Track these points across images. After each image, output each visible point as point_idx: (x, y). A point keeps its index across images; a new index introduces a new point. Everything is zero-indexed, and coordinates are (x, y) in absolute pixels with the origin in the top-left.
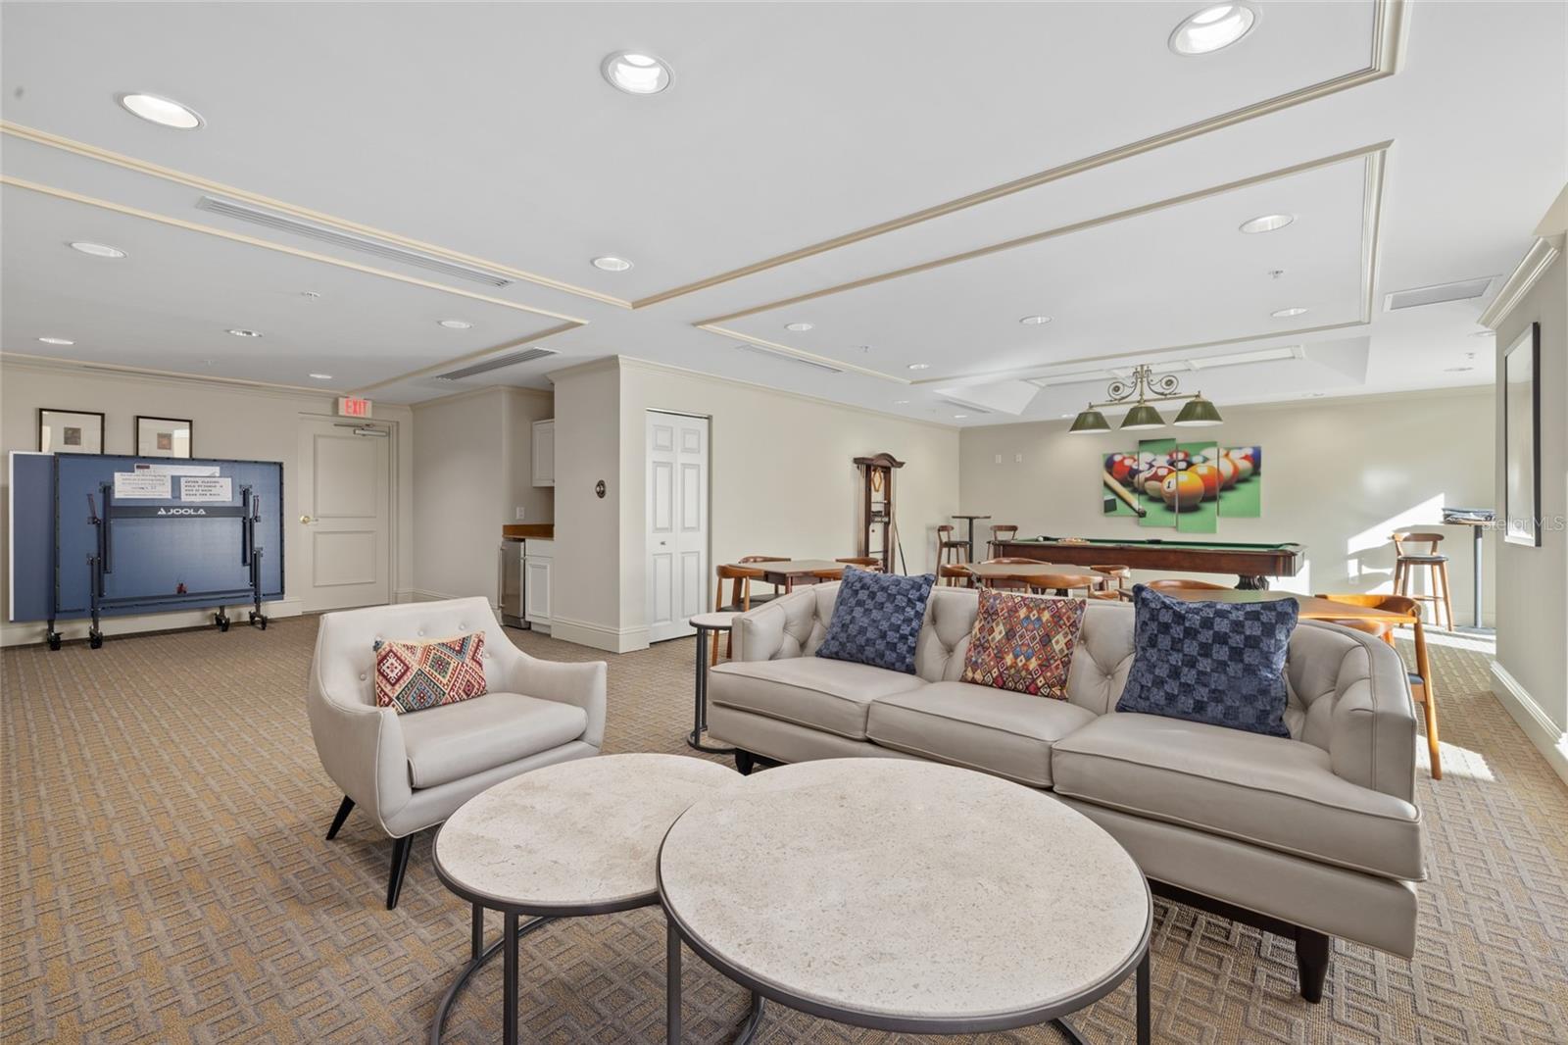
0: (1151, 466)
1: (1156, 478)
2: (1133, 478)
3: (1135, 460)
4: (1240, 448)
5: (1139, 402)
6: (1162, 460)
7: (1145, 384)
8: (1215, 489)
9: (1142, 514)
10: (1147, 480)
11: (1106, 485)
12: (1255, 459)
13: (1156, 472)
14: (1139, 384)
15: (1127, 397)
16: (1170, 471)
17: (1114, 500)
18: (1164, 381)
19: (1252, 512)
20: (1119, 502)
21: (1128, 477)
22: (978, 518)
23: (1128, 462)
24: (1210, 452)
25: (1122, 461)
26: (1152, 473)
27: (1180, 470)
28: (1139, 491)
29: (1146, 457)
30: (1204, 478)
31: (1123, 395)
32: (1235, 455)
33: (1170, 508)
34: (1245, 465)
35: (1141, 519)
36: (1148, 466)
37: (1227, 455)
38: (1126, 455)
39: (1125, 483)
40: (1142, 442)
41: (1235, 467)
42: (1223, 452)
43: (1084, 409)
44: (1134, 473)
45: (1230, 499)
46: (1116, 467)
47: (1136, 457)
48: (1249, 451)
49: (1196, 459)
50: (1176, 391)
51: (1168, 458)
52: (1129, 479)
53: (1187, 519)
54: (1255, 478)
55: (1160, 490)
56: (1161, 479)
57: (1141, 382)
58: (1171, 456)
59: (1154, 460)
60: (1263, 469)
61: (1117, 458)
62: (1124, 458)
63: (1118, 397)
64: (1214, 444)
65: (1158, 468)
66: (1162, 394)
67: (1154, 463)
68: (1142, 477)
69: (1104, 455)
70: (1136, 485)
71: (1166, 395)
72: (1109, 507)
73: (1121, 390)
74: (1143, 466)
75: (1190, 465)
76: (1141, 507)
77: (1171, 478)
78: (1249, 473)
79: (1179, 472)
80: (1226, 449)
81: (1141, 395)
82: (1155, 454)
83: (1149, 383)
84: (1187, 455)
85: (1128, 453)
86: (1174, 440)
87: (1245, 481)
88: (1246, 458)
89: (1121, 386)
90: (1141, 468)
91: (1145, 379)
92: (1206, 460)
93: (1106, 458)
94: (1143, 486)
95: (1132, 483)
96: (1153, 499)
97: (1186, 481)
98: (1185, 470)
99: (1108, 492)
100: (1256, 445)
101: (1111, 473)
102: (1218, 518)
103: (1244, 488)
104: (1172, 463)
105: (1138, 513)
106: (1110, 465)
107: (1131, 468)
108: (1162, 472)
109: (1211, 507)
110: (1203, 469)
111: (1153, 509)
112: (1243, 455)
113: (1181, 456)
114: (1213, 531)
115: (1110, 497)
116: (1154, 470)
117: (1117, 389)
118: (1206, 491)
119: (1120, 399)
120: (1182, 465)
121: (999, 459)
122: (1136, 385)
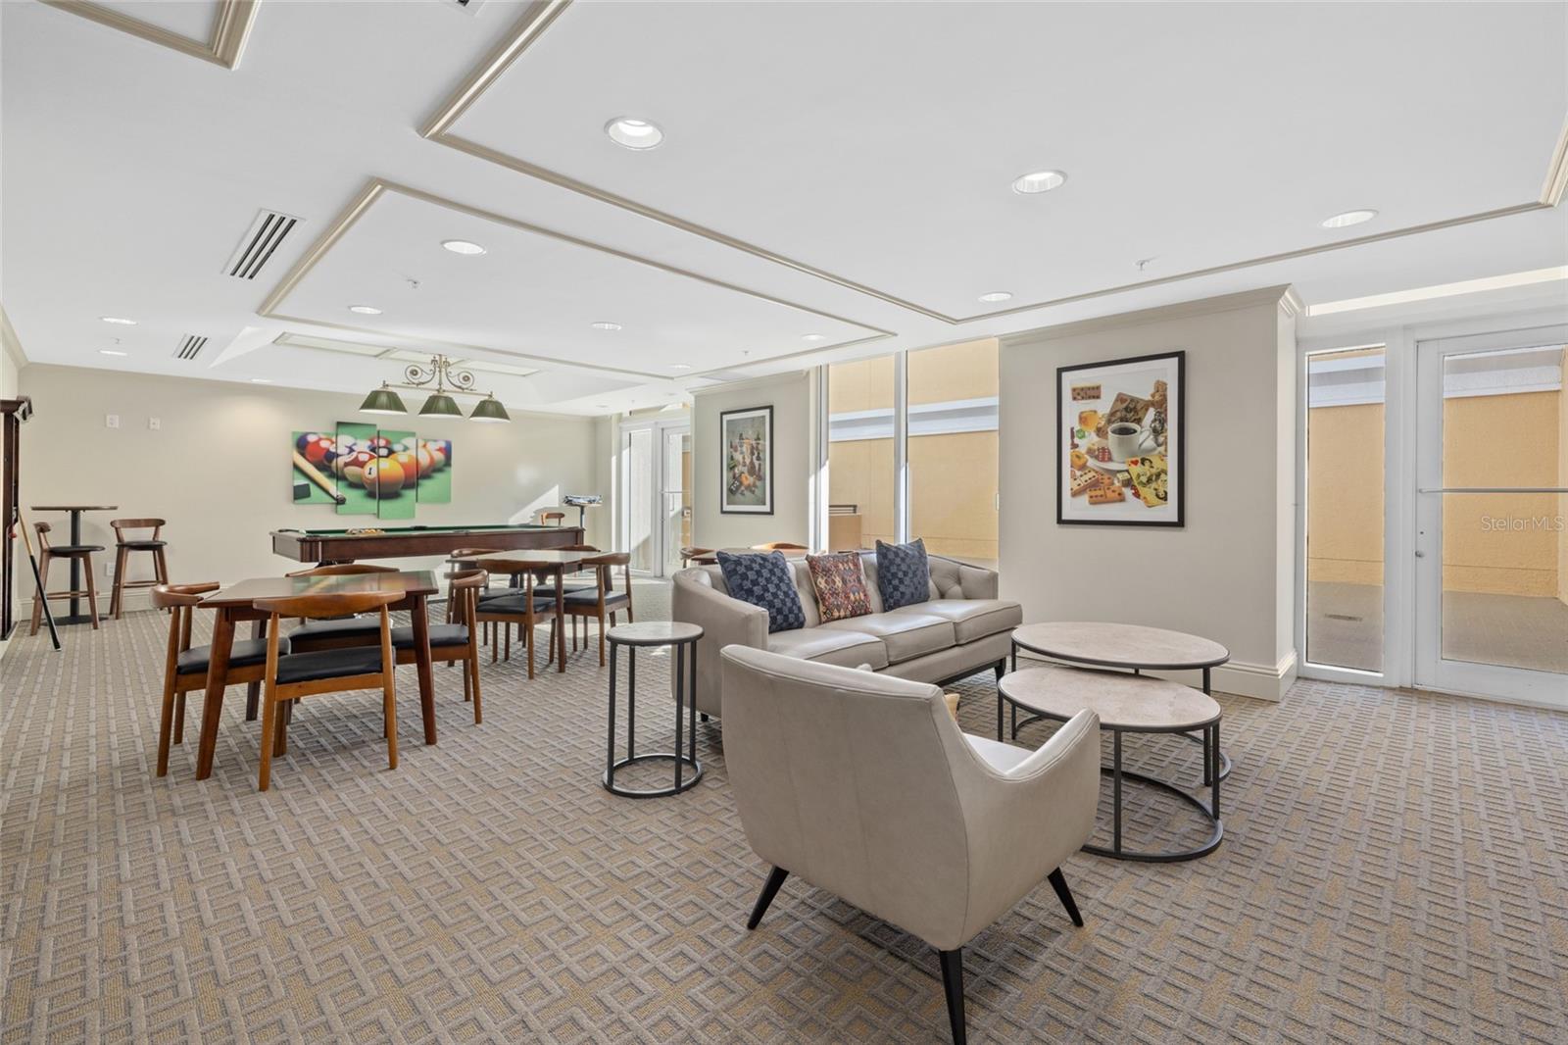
0: (351, 450)
1: (356, 463)
2: (331, 461)
3: (333, 443)
4: (435, 441)
5: (438, 391)
6: (363, 445)
7: (443, 374)
8: (416, 477)
9: (340, 501)
10: (347, 464)
11: (296, 467)
12: (447, 451)
13: (357, 457)
14: (437, 373)
15: (423, 383)
16: (372, 458)
17: (308, 485)
18: (461, 376)
19: (444, 498)
20: (313, 488)
21: (325, 461)
22: (84, 509)
23: (324, 444)
24: (410, 442)
25: (317, 443)
26: (353, 457)
27: (383, 457)
28: (338, 476)
29: (345, 440)
30: (403, 465)
31: (421, 380)
32: (432, 446)
33: (371, 495)
34: (439, 457)
35: (339, 507)
36: (347, 450)
37: (425, 446)
38: (322, 436)
39: (320, 467)
40: (339, 424)
41: (432, 458)
42: (421, 443)
43: (378, 387)
44: (331, 456)
45: (427, 487)
46: (309, 447)
47: (334, 439)
48: (443, 444)
49: (396, 447)
50: (472, 388)
51: (369, 443)
52: (326, 463)
53: (387, 506)
54: (447, 469)
55: (361, 477)
56: (362, 465)
57: (440, 371)
58: (372, 441)
59: (355, 444)
60: (453, 461)
61: (311, 438)
62: (320, 439)
63: (416, 381)
64: (413, 434)
65: (359, 453)
66: (460, 387)
67: (354, 447)
68: (341, 461)
69: (294, 433)
70: (335, 470)
71: (463, 389)
72: (301, 493)
73: (419, 375)
74: (342, 450)
75: (391, 452)
76: (339, 493)
77: (373, 464)
78: (443, 463)
79: (381, 459)
80: (423, 439)
81: (440, 384)
82: (356, 438)
83: (447, 375)
84: (388, 442)
85: (325, 434)
86: (375, 425)
87: (439, 470)
88: (440, 450)
89: (419, 371)
90: (339, 452)
91: (443, 370)
92: (406, 449)
93: (297, 437)
94: (342, 470)
95: (330, 467)
96: (353, 485)
97: (389, 468)
98: (387, 457)
99: (297, 475)
100: (449, 439)
101: (303, 455)
102: (417, 505)
103: (439, 476)
104: (373, 450)
105: (337, 500)
106: (302, 445)
107: (328, 451)
108: (363, 457)
109: (410, 494)
110: (403, 458)
111: (353, 496)
112: (438, 448)
113: (382, 443)
114: (412, 516)
115: (302, 481)
116: (354, 454)
117: (414, 373)
118: (406, 477)
119: (418, 385)
120: (383, 452)
121: (114, 421)
122: (434, 373)
